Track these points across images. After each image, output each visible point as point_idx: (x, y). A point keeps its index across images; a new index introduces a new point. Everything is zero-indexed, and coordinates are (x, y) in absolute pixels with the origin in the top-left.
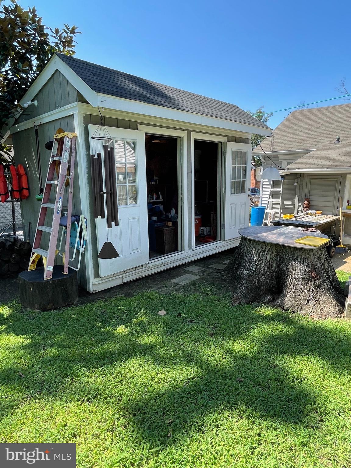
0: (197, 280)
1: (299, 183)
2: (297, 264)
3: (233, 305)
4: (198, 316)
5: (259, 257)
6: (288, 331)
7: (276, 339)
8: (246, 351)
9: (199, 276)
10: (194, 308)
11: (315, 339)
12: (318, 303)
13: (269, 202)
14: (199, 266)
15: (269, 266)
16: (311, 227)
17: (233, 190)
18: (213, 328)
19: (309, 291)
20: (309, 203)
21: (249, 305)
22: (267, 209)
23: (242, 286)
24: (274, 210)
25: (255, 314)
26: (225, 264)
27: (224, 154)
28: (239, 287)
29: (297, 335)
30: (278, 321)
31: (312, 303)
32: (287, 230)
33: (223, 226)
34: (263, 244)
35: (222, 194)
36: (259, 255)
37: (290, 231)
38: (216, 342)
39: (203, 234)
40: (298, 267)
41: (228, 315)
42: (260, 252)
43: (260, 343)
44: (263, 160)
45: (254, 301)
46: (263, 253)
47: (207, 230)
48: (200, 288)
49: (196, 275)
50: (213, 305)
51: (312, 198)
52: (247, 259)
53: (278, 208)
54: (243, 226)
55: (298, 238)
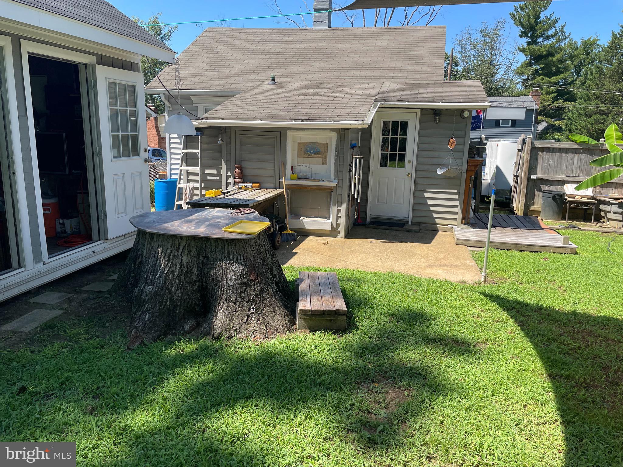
0: (56, 317)
1: (225, 140)
2: (229, 264)
3: (130, 349)
4: (62, 384)
5: (169, 260)
6: (223, 369)
7: (204, 386)
8: (156, 420)
9: (62, 309)
10: (53, 371)
11: (261, 371)
12: (261, 317)
13: (181, 170)
14: (59, 292)
15: (186, 272)
16: (247, 206)
17: (116, 150)
18: (93, 397)
19: (248, 302)
20: (242, 172)
21: (159, 343)
22: (179, 183)
23: (143, 312)
24: (191, 185)
25: (168, 356)
26: (113, 280)
27: (92, 85)
28: (140, 316)
29: (235, 372)
30: (206, 358)
31: (253, 319)
32: (211, 214)
33: (102, 215)
34: (174, 238)
35: (97, 159)
36: (169, 257)
37: (216, 214)
38: (102, 421)
39: (65, 232)
40: (231, 269)
41: (122, 368)
42: (171, 252)
43: (180, 399)
44: (166, 102)
45: (166, 334)
46: (176, 254)
47: (71, 225)
48: (65, 332)
49: (55, 309)
50: (92, 356)
51: (245, 164)
52: (149, 266)
53: (197, 181)
54: (140, 212)
55: (227, 225)
